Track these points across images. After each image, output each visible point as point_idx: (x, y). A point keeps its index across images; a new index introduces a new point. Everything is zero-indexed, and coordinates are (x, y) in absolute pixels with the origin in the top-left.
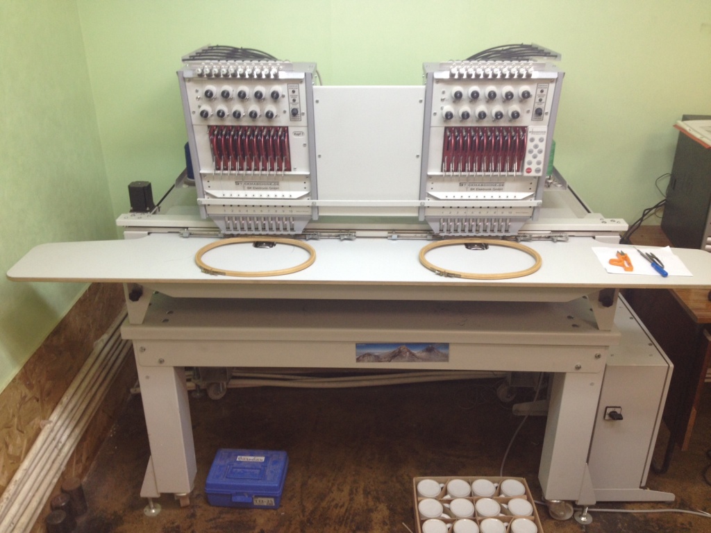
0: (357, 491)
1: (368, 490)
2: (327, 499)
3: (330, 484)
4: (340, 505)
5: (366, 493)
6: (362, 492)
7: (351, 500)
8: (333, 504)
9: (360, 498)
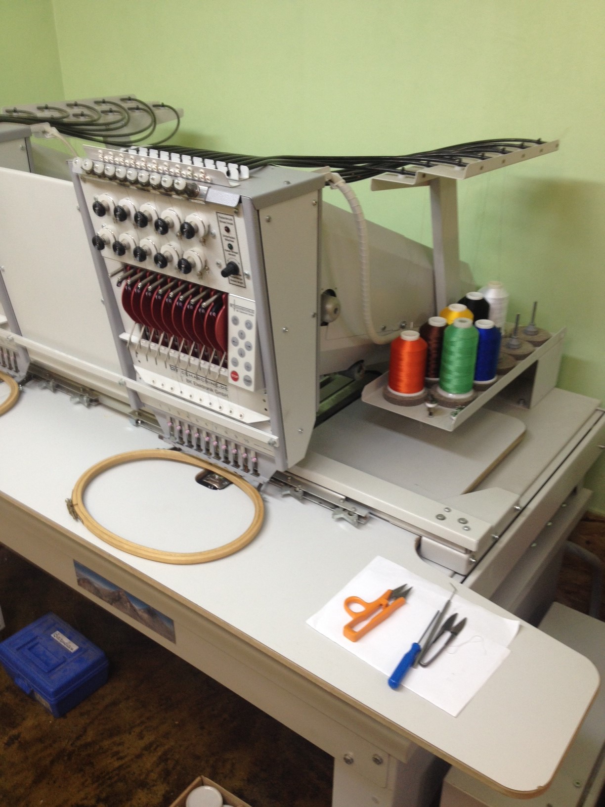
0: (155, 749)
1: (169, 756)
2: (117, 739)
3: (138, 722)
4: (121, 755)
5: (163, 759)
6: (160, 753)
7: (139, 756)
8: (115, 749)
9: (149, 761)
